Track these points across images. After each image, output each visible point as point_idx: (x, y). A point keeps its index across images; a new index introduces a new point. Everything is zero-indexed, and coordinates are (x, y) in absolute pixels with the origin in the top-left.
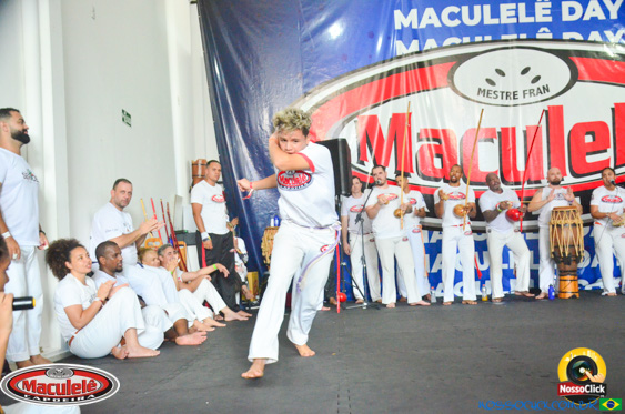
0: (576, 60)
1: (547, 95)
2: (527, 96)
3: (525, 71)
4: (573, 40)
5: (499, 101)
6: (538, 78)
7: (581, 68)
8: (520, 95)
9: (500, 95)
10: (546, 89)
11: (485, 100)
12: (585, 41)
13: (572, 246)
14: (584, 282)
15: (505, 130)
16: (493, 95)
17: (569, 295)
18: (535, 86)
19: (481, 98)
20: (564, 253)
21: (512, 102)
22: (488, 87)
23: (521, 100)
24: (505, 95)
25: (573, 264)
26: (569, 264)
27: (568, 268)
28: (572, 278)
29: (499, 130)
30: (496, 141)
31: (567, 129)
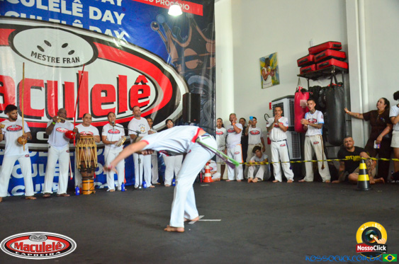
0: (97, 45)
1: (79, 64)
2: (66, 62)
3: (65, 46)
4: (95, 32)
5: (46, 62)
6: (72, 52)
7: (100, 50)
8: (61, 60)
9: (47, 58)
10: (77, 60)
11: (36, 60)
12: (103, 34)
13: (92, 161)
14: (99, 184)
15: (50, 82)
16: (42, 58)
17: (89, 192)
18: (71, 57)
19: (33, 58)
20: (88, 166)
21: (55, 64)
22: (38, 51)
23: (61, 64)
24: (50, 59)
25: (92, 172)
26: (90, 172)
27: (89, 175)
28: (92, 181)
29: (45, 82)
30: (43, 89)
31: (90, 87)
